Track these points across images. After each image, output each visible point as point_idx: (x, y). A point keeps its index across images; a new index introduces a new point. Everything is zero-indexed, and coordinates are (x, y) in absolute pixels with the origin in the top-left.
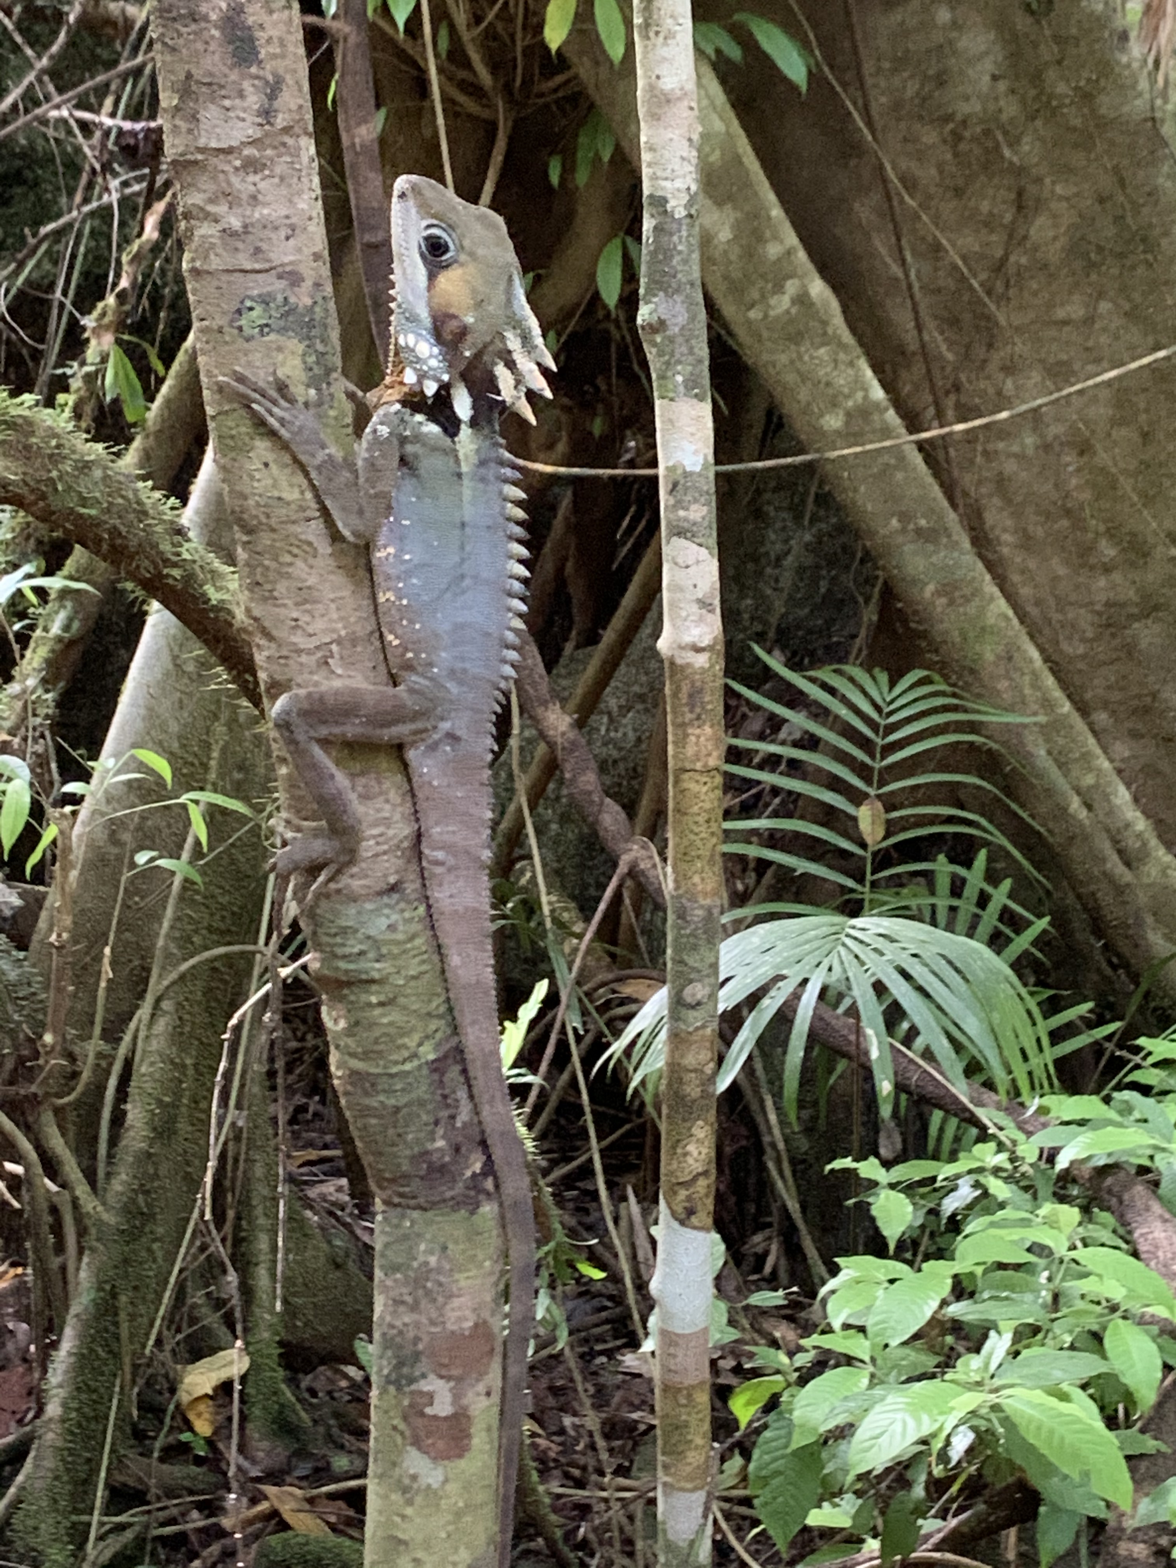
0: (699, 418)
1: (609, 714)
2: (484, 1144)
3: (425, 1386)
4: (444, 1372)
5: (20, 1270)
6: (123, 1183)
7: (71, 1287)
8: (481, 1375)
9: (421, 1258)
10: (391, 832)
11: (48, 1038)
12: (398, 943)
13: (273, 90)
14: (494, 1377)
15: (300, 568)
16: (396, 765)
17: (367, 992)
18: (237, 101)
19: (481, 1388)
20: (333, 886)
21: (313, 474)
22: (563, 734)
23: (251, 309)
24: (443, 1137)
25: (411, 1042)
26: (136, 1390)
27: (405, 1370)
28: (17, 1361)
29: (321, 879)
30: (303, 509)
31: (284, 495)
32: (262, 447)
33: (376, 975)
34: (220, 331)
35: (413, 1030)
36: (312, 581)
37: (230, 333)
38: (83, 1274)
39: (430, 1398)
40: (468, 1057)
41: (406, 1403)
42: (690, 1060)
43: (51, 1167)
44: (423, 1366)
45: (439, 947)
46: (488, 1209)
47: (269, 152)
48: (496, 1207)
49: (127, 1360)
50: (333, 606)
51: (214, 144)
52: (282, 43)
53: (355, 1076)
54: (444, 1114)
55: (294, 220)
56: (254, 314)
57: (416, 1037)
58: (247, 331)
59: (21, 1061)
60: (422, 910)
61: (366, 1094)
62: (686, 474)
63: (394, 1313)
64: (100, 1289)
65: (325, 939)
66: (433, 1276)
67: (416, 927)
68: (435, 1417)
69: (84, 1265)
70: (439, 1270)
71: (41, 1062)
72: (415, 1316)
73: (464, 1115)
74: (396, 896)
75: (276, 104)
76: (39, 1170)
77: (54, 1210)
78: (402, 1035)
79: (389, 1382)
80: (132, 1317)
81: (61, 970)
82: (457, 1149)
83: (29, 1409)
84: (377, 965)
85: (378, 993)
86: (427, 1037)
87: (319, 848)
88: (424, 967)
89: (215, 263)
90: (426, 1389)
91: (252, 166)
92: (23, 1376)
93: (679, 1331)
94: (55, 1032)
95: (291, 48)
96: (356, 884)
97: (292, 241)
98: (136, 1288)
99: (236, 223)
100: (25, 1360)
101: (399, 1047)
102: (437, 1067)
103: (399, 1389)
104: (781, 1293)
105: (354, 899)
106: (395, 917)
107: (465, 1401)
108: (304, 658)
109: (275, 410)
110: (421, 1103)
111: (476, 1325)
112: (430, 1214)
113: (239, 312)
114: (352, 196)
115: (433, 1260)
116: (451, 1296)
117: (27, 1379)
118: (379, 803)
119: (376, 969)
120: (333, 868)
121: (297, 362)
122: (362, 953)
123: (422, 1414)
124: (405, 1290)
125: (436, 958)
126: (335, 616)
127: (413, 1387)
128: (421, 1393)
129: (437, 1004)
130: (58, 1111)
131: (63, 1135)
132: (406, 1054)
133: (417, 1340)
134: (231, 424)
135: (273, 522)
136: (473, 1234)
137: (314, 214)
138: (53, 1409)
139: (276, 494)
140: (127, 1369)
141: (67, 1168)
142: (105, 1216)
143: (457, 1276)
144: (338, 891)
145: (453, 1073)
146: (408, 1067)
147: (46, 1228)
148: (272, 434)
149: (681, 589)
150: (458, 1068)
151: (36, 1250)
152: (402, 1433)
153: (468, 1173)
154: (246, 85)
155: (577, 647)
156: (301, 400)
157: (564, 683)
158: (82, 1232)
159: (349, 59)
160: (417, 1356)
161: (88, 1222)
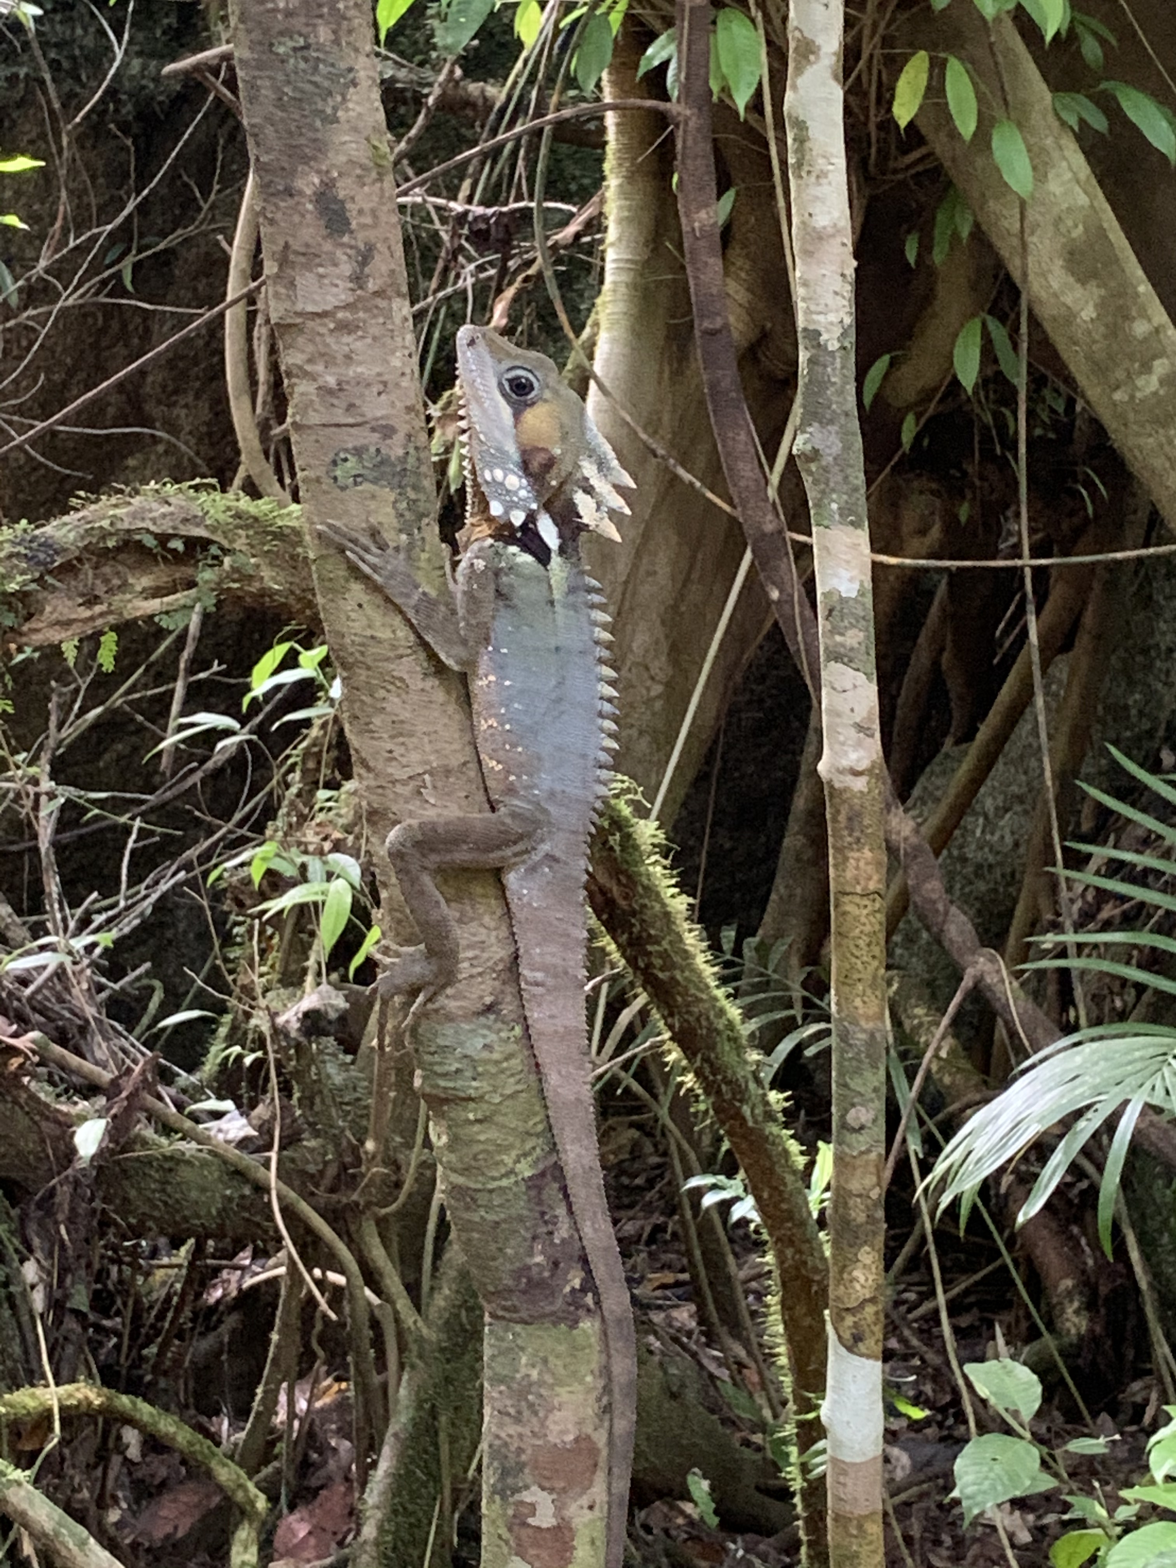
0: (856, 546)
1: (986, 817)
2: (584, 1261)
3: (527, 1497)
4: (547, 1484)
5: (344, 1385)
6: (446, 1298)
7: (391, 1406)
8: (585, 1489)
9: (523, 1371)
10: (485, 955)
11: (370, 1145)
12: (497, 1062)
13: (365, 257)
14: (598, 1491)
15: (393, 703)
16: (492, 891)
17: (465, 1109)
18: (330, 269)
19: (585, 1501)
20: (430, 1006)
21: (411, 614)
22: (906, 839)
23: (345, 460)
24: (542, 1252)
25: (508, 1159)
26: (457, 1516)
27: (510, 1481)
28: (338, 1479)
29: (420, 999)
30: (394, 647)
31: (378, 634)
32: (357, 588)
33: (472, 1093)
34: (318, 480)
35: (511, 1147)
36: (406, 715)
37: (327, 481)
38: (402, 1392)
39: (533, 1508)
40: (569, 1174)
41: (510, 1512)
42: (855, 1186)
43: (371, 1278)
44: (527, 1476)
45: (537, 1065)
46: (588, 1326)
47: (361, 314)
48: (597, 1324)
49: (447, 1483)
50: (426, 739)
51: (310, 308)
52: (374, 212)
53: (455, 1190)
54: (543, 1229)
55: (386, 378)
56: (349, 464)
57: (514, 1153)
58: (341, 482)
59: (344, 1167)
60: (518, 1031)
61: (468, 1208)
62: (843, 600)
63: (501, 1425)
64: (419, 1407)
65: (427, 1058)
66: (534, 1389)
67: (513, 1047)
68: (539, 1528)
69: (404, 1383)
70: (541, 1383)
71: (363, 1169)
72: (519, 1429)
73: (563, 1231)
74: (492, 1017)
75: (367, 270)
76: (360, 1281)
77: (375, 1324)
78: (499, 1152)
79: (494, 1493)
80: (453, 1440)
81: (383, 1075)
82: (556, 1264)
83: (349, 1531)
84: (474, 1084)
85: (475, 1110)
86: (525, 1155)
87: (419, 970)
88: (520, 1087)
89: (314, 418)
90: (528, 1500)
91: (344, 327)
92: (345, 1495)
93: (848, 1460)
94: (376, 1139)
95: (383, 218)
96: (452, 1005)
97: (383, 397)
98: (456, 1409)
99: (331, 381)
100: (347, 1479)
101: (497, 1164)
102: (535, 1184)
103: (504, 1498)
104: (1102, 1440)
105: (450, 1018)
106: (492, 1037)
107: (567, 1513)
108: (399, 789)
109: (368, 557)
110: (521, 1219)
111: (577, 1440)
112: (530, 1328)
113: (334, 463)
114: (691, 282)
115: (534, 1374)
116: (550, 1410)
117: (348, 1500)
118: (473, 926)
119: (474, 1087)
120: (432, 989)
121: (389, 510)
122: (458, 1071)
123: (524, 1524)
124: (509, 1402)
125: (533, 1077)
126: (428, 748)
127: (517, 1497)
128: (522, 1503)
129: (536, 1123)
130: (382, 1223)
131: (386, 1247)
132: (503, 1171)
133: (520, 1451)
134: (329, 567)
135: (369, 661)
136: (575, 1349)
137: (408, 371)
138: (369, 1531)
139: (369, 633)
140: (447, 1492)
141: (388, 1281)
142: (425, 1331)
143: (558, 1389)
144: (436, 1011)
145: (552, 1189)
146: (504, 1183)
147: (367, 1342)
148: (365, 579)
149: (838, 715)
150: (556, 1185)
151: (357, 1365)
152: (507, 1542)
153: (567, 1289)
154: (339, 254)
155: (957, 743)
156: (392, 544)
157: (939, 782)
158: (402, 1348)
159: (690, 143)
160: (521, 1467)
161: (410, 1339)
